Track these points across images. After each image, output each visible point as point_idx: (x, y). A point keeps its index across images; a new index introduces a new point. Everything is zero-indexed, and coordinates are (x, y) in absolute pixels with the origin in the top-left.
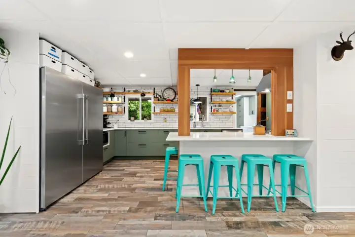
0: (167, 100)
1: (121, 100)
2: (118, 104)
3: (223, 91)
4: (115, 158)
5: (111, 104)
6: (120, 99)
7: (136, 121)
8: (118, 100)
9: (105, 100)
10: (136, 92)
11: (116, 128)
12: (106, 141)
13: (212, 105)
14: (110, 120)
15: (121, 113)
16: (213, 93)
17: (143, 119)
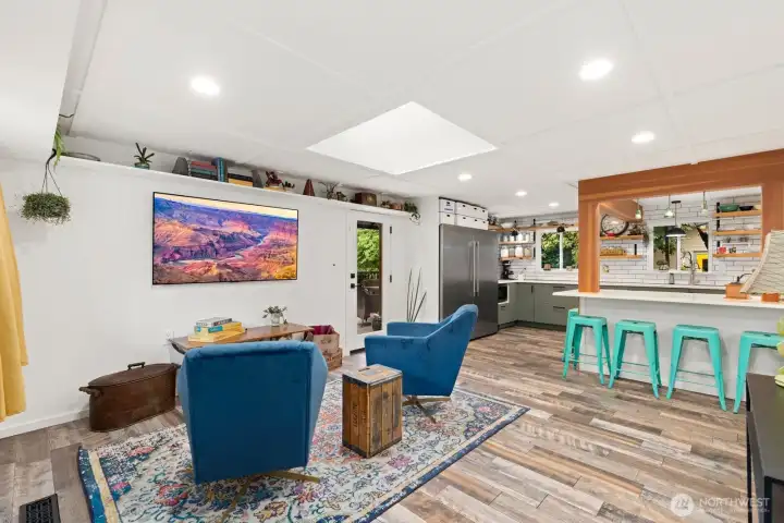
0: (610, 235)
1: (528, 239)
2: (524, 246)
3: (750, 208)
4: (517, 324)
5: (514, 245)
6: (527, 237)
7: (553, 270)
8: (524, 239)
9: (506, 239)
10: (552, 224)
11: (521, 279)
12: (504, 297)
13: (718, 239)
14: (513, 268)
15: (528, 257)
16: (720, 214)
17: (564, 267)
